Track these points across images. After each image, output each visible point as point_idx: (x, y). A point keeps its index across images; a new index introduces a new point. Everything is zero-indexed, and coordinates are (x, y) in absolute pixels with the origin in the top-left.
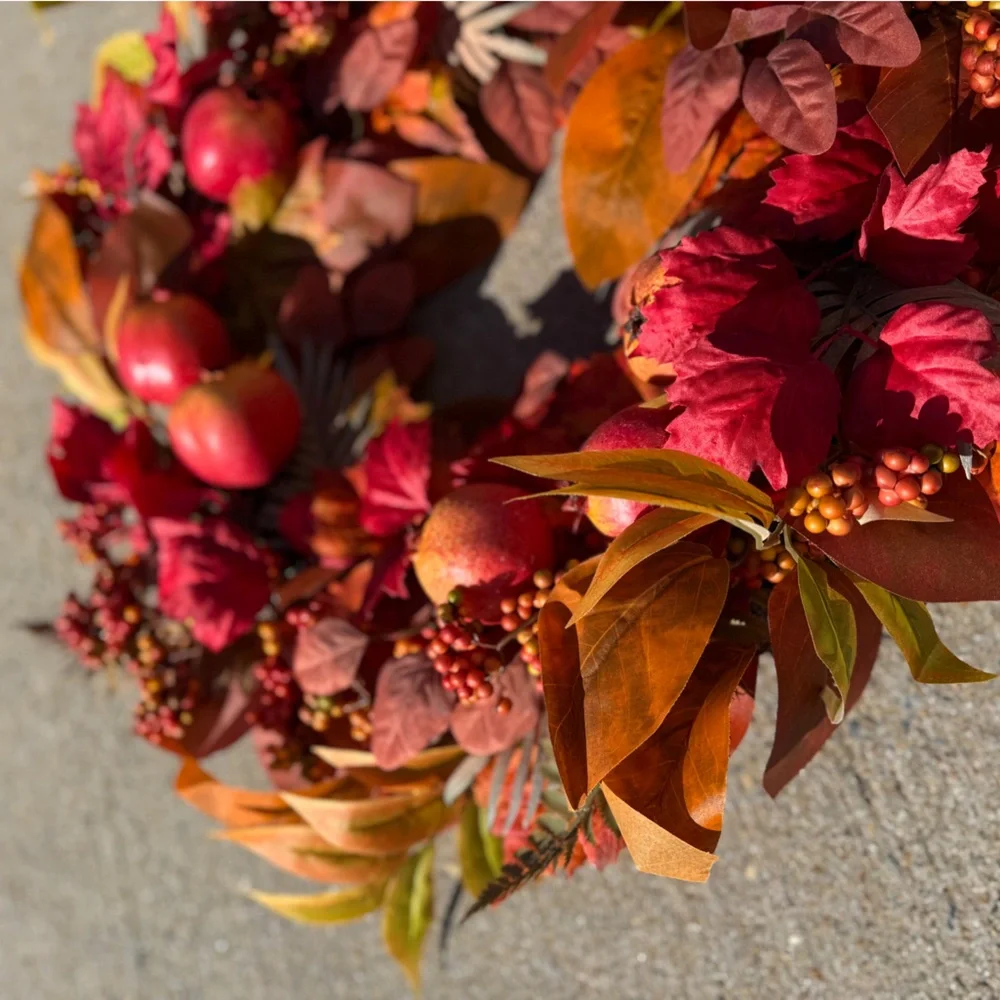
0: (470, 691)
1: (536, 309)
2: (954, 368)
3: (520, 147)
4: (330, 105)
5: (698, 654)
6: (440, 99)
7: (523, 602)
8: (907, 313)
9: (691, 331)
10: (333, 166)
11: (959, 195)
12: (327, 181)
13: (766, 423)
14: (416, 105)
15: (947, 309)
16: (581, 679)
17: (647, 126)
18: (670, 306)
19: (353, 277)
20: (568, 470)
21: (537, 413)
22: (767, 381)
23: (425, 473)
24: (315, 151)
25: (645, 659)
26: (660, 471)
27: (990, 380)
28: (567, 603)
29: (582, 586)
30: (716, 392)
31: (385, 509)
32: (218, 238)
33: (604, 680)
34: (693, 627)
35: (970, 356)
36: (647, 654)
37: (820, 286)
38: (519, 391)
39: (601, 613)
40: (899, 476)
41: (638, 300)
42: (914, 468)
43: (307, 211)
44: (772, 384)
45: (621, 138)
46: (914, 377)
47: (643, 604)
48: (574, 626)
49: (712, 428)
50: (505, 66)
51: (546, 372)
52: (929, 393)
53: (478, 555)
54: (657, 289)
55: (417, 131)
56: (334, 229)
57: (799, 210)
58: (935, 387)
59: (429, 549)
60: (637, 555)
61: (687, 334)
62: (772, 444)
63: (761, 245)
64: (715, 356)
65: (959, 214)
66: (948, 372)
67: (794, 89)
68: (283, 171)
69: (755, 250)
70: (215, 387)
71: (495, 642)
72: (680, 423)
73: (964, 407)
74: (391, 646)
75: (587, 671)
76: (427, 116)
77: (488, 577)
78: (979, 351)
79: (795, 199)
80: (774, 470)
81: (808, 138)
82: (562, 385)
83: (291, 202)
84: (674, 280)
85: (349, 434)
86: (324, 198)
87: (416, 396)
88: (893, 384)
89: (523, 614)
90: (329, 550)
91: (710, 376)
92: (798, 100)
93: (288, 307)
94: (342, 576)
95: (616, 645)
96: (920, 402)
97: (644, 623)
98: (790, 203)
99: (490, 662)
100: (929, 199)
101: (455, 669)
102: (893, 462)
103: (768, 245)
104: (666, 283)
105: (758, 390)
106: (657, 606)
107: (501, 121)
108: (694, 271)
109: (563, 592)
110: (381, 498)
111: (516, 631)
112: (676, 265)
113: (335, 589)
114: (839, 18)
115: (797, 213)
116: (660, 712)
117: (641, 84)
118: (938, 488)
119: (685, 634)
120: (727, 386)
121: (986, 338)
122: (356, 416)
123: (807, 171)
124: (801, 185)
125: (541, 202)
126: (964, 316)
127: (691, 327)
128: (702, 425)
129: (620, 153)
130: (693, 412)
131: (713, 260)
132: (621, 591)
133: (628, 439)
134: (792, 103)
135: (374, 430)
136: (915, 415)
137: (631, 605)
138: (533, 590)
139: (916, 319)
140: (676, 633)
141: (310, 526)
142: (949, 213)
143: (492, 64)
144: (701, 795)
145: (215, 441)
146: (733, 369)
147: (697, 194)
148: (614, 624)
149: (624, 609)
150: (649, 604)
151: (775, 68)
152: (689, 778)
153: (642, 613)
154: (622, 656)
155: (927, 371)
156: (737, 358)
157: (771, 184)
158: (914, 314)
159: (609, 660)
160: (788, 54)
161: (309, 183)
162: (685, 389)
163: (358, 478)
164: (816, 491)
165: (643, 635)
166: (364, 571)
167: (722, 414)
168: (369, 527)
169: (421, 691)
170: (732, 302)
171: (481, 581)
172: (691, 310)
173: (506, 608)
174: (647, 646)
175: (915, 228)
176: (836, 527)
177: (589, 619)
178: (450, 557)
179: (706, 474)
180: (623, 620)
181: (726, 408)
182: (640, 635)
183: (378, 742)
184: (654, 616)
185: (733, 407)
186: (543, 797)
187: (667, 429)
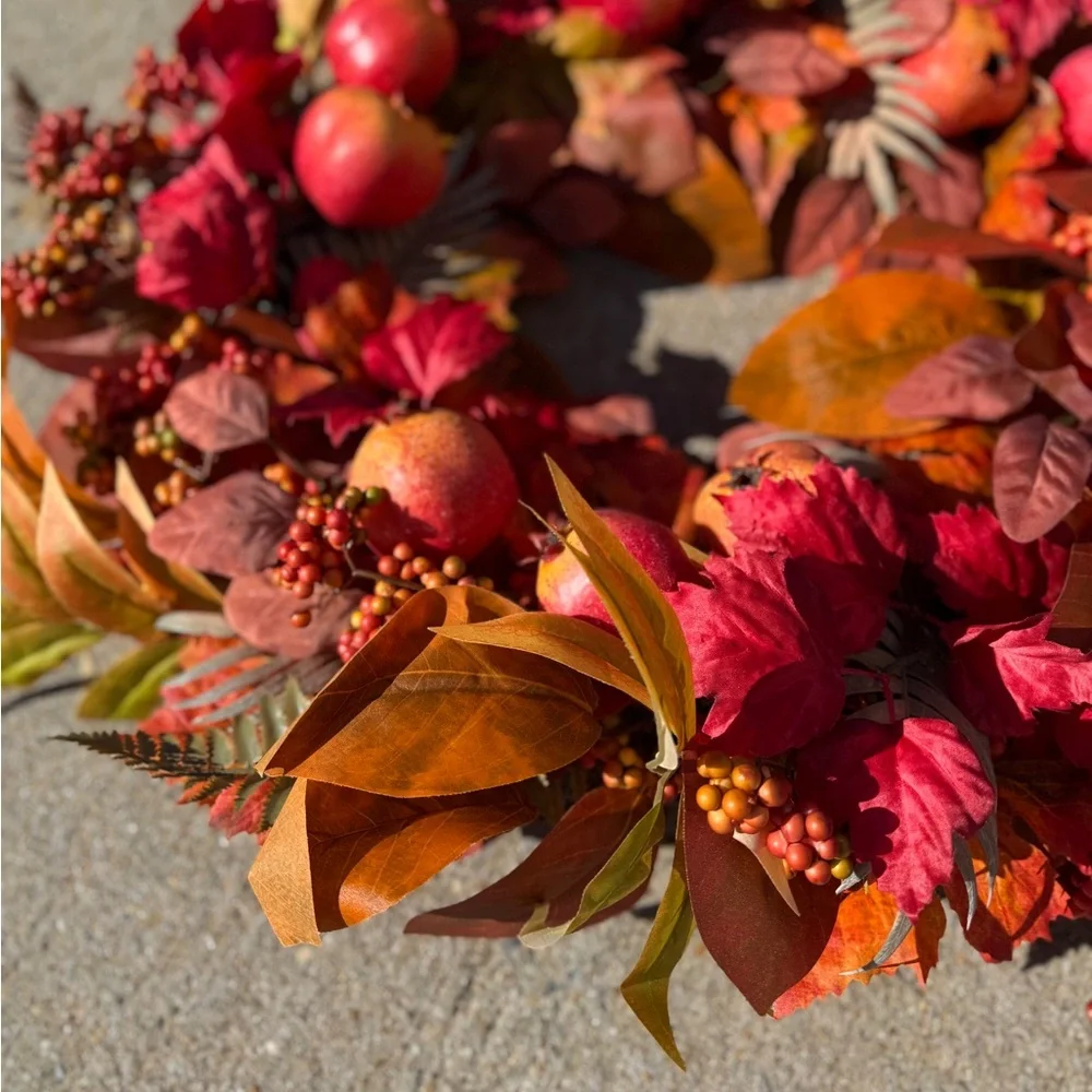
0: (293, 578)
2: (931, 811)
3: (798, 243)
4: (716, 45)
5: (502, 781)
6: (789, 142)
7: (418, 564)
8: (947, 731)
9: (778, 537)
10: (665, 85)
11: (1066, 689)
12: (648, 88)
13: (757, 676)
14: (769, 122)
15: (975, 765)
16: (390, 681)
17: (907, 354)
18: (788, 502)
19: (577, 171)
20: (590, 536)
21: (588, 435)
22: (791, 645)
23: (460, 373)
24: (666, 60)
25: (459, 731)
26: (651, 621)
27: (945, 853)
28: (450, 610)
29: (479, 613)
30: (749, 606)
31: (396, 357)
32: (524, 23)
33: (408, 706)
34: (524, 754)
35: (953, 818)
36: (465, 730)
37: (893, 619)
38: (591, 400)
39: (467, 653)
40: (805, 839)
41: (767, 465)
42: (822, 848)
43: (606, 90)
44: (792, 652)
45: (879, 337)
46: (894, 779)
47: (506, 686)
48: (433, 634)
49: (714, 627)
50: (858, 182)
51: (626, 415)
52: (890, 803)
53: (431, 488)
54: (791, 476)
55: (745, 139)
56: (610, 124)
57: (947, 552)
58: (900, 805)
59: (401, 435)
60: (549, 648)
61: (773, 535)
62: (742, 695)
63: (896, 546)
64: (777, 581)
65: (1049, 699)
66: (924, 808)
67: (1046, 474)
68: (629, 43)
69: (887, 543)
70: (394, 117)
71: (358, 567)
72: (699, 595)
73: (903, 845)
74: (274, 461)
75: (401, 682)
76: (765, 140)
77: (416, 513)
78: (962, 822)
79: (954, 541)
80: (722, 715)
81: (1016, 516)
82: (629, 440)
83: (606, 69)
84: (811, 488)
85: (436, 269)
86: (632, 97)
87: (515, 306)
88: (874, 764)
89: (405, 572)
90: (316, 331)
91: (759, 591)
92: (1040, 481)
93: (508, 130)
94: (300, 359)
95: (448, 691)
96: (879, 801)
97: (489, 702)
98: (947, 539)
99: (336, 575)
100: (1043, 666)
101: (304, 547)
102: (814, 826)
103: (900, 551)
104: (802, 482)
105: (779, 644)
106: (512, 699)
107: (809, 212)
108: (832, 501)
109: (457, 599)
110: (403, 344)
111: (384, 578)
112: (825, 479)
113: (283, 362)
115: (943, 552)
116: (421, 788)
117: (937, 320)
118: (819, 883)
119: (511, 753)
120: (761, 613)
121: (977, 820)
122: (457, 263)
123: (985, 534)
124: (971, 538)
125: (760, 294)
126: (981, 784)
127: (782, 535)
128: (709, 615)
129: (865, 345)
130: (714, 599)
131: (853, 510)
132: (503, 658)
134: (1033, 478)
135: (459, 290)
136: (863, 806)
137: (496, 676)
138: (435, 565)
139: (949, 744)
140: (504, 742)
141: (325, 295)
142: (1044, 690)
143: (852, 168)
144: (370, 883)
145: (342, 151)
146: (777, 604)
147: (884, 441)
148: (467, 673)
149: (487, 672)
150: (510, 692)
151: (1049, 440)
152: (375, 857)
153: (495, 692)
154: (444, 707)
155: (908, 787)
156: (790, 602)
157: (952, 510)
158: (947, 736)
159: (430, 696)
160: (1069, 442)
161: (634, 73)
162: (729, 574)
163: (403, 310)
164: (740, 779)
165: (479, 711)
166: (322, 378)
167: (734, 628)
168: (368, 354)
169: (254, 526)
170: (830, 556)
171: (407, 509)
172: (797, 524)
173: (399, 552)
174: (473, 724)
175: (1010, 670)
176: (717, 819)
177: (454, 645)
178: (409, 463)
179: (678, 666)
180: (476, 679)
181: (742, 628)
182: (476, 708)
183: (170, 518)
184: (503, 708)
185: (747, 634)
186: (238, 719)
187: (679, 584)
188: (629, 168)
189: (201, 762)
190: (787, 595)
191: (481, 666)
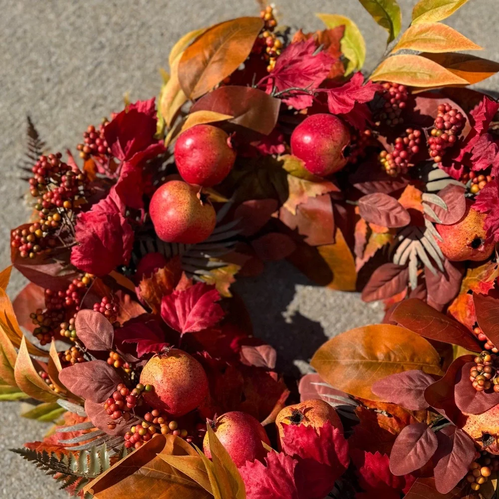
1: (297, 316)
7: (160, 420)
16: (138, 469)
18: (308, 436)
22: (289, 496)
26: (232, 489)
28: (167, 444)
30: (277, 478)
33: (142, 482)
36: (161, 497)
41: (307, 414)
47: (181, 481)
49: (262, 481)
54: (313, 426)
57: (366, 467)
59: (165, 366)
61: (299, 447)
63: (345, 462)
64: (291, 471)
69: (342, 461)
72: (260, 467)
75: (142, 471)
77: (163, 400)
84: (319, 432)
89: (154, 421)
92: (412, 452)
95: (158, 479)
97: (172, 487)
98: (368, 462)
101: (117, 403)
103: (346, 465)
104: (316, 429)
105: (284, 495)
106: (182, 488)
108: (325, 440)
111: (146, 421)
112: (325, 430)
113: (127, 298)
114: (452, 452)
120: (281, 481)
124: (377, 465)
127: (302, 447)
128: (262, 476)
130: (265, 471)
131: (333, 445)
133: (246, 444)
134: (410, 450)
137: (178, 477)
146: (288, 480)
148: (167, 474)
149: (174, 474)
150: (180, 484)
151: (423, 436)
153: (176, 483)
154: (155, 486)
156: (293, 480)
157: (373, 453)
159: (151, 479)
160: (431, 440)
162: (274, 462)
165: (167, 491)
167: (269, 485)
171: (160, 397)
172: (309, 446)
173: (154, 413)
174: (164, 495)
180: (170, 477)
181: (272, 485)
182: (167, 489)
183: (68, 369)
184: (177, 490)
185: (273, 488)
186: (82, 452)
187: (255, 460)
188: (301, 232)
189: (65, 468)
190: (293, 478)
191: (172, 471)
